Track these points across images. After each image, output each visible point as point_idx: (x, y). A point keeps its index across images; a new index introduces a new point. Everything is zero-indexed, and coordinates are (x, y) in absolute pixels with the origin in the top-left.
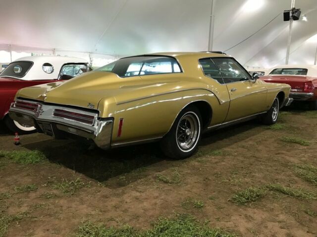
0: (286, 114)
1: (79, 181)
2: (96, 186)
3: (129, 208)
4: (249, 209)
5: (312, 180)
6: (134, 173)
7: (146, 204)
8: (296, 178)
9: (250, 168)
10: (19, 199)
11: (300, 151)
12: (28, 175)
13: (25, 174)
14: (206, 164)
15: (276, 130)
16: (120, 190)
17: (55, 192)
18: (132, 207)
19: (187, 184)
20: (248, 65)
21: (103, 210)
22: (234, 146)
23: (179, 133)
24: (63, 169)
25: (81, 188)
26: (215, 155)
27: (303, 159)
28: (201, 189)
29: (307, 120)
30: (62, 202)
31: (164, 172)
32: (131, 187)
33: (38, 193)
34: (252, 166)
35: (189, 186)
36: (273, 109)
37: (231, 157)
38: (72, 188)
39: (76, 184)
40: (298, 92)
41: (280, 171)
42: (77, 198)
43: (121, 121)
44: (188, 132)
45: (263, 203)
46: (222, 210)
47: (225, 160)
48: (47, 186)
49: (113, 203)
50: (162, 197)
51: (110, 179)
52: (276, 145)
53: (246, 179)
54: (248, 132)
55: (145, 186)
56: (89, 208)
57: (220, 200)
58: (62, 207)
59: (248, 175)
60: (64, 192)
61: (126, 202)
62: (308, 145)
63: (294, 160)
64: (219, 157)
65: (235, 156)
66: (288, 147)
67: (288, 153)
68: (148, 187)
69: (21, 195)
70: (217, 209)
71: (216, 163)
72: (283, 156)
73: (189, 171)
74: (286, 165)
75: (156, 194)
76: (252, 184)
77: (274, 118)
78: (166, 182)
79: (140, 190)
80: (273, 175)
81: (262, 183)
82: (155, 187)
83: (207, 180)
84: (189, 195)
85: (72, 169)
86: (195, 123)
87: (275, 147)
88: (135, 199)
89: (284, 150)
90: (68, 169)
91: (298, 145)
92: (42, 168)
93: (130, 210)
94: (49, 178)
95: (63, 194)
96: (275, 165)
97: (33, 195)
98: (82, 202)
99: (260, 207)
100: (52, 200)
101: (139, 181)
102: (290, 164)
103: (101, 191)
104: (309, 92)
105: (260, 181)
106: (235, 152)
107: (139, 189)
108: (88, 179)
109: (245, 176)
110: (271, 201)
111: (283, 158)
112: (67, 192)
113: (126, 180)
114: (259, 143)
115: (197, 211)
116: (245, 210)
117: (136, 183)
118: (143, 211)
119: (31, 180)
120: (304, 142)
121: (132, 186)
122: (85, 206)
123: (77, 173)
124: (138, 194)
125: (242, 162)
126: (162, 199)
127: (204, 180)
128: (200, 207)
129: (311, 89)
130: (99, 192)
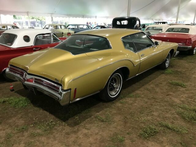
0: (174, 60)
1: (52, 122)
2: (62, 125)
3: (82, 142)
4: (149, 142)
5: (186, 118)
6: (83, 114)
7: (91, 139)
8: (177, 116)
9: (151, 108)
10: (18, 137)
11: (180, 92)
12: (21, 117)
13: (20, 116)
14: (125, 105)
15: (168, 74)
16: (76, 128)
17: (39, 131)
18: (84, 141)
19: (114, 122)
20: (152, 18)
21: (67, 145)
22: (142, 89)
23: (110, 86)
24: (41, 111)
25: (54, 127)
26: (131, 97)
27: (182, 99)
28: (122, 126)
29: (187, 64)
30: (43, 139)
31: (101, 112)
32: (82, 126)
33: (29, 132)
34: (152, 106)
35: (115, 124)
36: (167, 60)
37: (140, 98)
38: (48, 128)
39: (50, 124)
40: (182, 45)
41: (168, 110)
42: (52, 136)
43: (76, 89)
44: (115, 85)
45: (158, 137)
46: (134, 142)
47: (136, 101)
48: (33, 127)
49: (73, 139)
50: (100, 133)
51: (70, 119)
52: (167, 87)
53: (148, 117)
54: (150, 76)
55: (90, 125)
56: (59, 144)
57: (133, 135)
58: (43, 143)
59: (149, 114)
60: (44, 131)
61: (80, 138)
62: (186, 87)
63: (177, 101)
64: (133, 99)
65: (143, 98)
66: (174, 89)
67: (173, 94)
68: (92, 125)
69: (19, 134)
70: (131, 142)
71: (131, 104)
72: (170, 97)
73: (115, 112)
74: (172, 105)
75: (97, 131)
76: (152, 121)
77: (167, 65)
78: (103, 121)
79: (87, 128)
80: (164, 113)
81: (157, 120)
82: (96, 125)
83: (126, 119)
84: (115, 131)
85: (47, 111)
86: (119, 80)
87: (167, 89)
88: (85, 135)
89: (172, 92)
90: (45, 111)
91: (180, 87)
92: (29, 111)
93: (82, 144)
94: (34, 119)
95: (43, 133)
96: (166, 105)
97: (26, 134)
98: (55, 139)
99: (155, 140)
100: (37, 138)
101: (87, 120)
102: (174, 104)
103: (65, 129)
104: (190, 46)
105: (156, 119)
106: (143, 94)
107: (87, 126)
108: (57, 119)
109: (148, 115)
110: (162, 135)
111: (170, 98)
112: (46, 131)
113: (79, 120)
114: (157, 85)
115: (120, 144)
116: (147, 143)
117: (85, 122)
118: (90, 145)
119: (24, 121)
120: (184, 85)
121: (83, 124)
122: (57, 142)
123: (50, 114)
124: (86, 131)
125: (146, 103)
126: (100, 135)
127: (124, 119)
128: (122, 141)
129: (191, 43)
130: (64, 130)
